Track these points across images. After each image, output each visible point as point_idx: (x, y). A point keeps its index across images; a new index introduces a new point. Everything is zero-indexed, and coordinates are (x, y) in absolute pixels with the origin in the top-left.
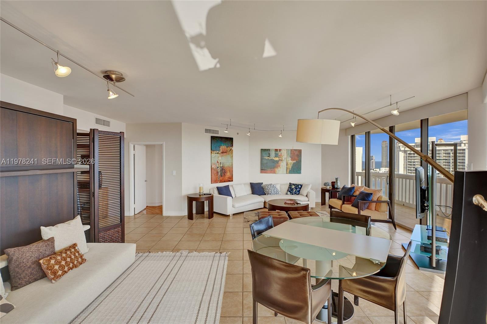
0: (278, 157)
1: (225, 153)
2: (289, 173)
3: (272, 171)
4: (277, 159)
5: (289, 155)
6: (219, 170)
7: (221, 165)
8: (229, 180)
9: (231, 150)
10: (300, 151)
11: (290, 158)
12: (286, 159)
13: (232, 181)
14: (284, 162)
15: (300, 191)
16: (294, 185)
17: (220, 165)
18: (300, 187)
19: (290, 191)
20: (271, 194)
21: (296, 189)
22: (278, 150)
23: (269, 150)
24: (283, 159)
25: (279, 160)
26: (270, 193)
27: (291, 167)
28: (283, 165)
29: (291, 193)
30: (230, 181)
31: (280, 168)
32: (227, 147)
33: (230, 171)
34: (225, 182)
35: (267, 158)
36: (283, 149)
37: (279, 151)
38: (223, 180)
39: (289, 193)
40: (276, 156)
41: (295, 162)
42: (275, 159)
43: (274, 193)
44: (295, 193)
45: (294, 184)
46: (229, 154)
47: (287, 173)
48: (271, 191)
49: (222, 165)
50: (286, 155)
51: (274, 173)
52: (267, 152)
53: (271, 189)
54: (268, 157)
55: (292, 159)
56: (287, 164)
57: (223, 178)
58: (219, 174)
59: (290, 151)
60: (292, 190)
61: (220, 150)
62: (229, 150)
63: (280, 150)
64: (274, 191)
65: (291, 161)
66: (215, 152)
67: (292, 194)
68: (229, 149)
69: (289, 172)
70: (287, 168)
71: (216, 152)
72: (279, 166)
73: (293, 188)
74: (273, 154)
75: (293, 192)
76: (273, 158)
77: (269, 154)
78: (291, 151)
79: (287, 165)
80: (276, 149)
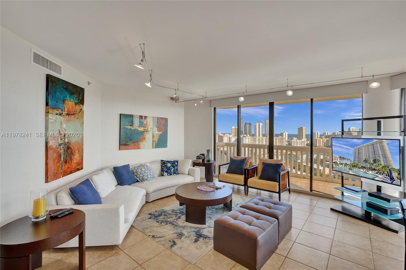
0: (144, 127)
1: (72, 116)
2: (155, 148)
3: (135, 145)
4: (141, 129)
5: (155, 124)
6: (62, 151)
7: (66, 141)
8: (78, 167)
9: (81, 110)
10: (166, 120)
11: (157, 128)
12: (152, 129)
13: (82, 168)
14: (149, 132)
15: (178, 170)
16: (170, 163)
17: (65, 139)
18: (176, 164)
19: (166, 172)
20: (147, 180)
21: (174, 167)
22: (144, 117)
23: (131, 116)
24: (149, 129)
25: (144, 131)
26: (146, 178)
27: (157, 140)
28: (149, 137)
29: (168, 173)
30: (78, 170)
31: (146, 141)
32: (76, 104)
33: (79, 151)
34: (71, 173)
35: (129, 127)
36: (149, 117)
37: (144, 119)
38: (69, 170)
39: (166, 173)
40: (141, 124)
41: (162, 133)
42: (139, 129)
43: (151, 177)
44: (175, 173)
45: (168, 161)
46: (78, 118)
47: (153, 148)
48: (147, 176)
49: (68, 139)
50: (152, 124)
51: (139, 148)
52: (128, 119)
53: (147, 173)
54: (131, 126)
55: (159, 130)
56: (153, 136)
57: (69, 166)
58: (62, 159)
59: (156, 119)
60: (169, 169)
61: (65, 109)
62: (78, 111)
63: (146, 117)
64: (150, 175)
65: (158, 133)
66: (56, 111)
67: (171, 175)
68: (78, 108)
69: (155, 146)
70: (153, 141)
71: (58, 112)
72: (144, 139)
73: (169, 167)
74: (136, 122)
75: (171, 172)
76: (137, 128)
77: (132, 122)
78: (158, 119)
79: (153, 138)
80: (141, 116)
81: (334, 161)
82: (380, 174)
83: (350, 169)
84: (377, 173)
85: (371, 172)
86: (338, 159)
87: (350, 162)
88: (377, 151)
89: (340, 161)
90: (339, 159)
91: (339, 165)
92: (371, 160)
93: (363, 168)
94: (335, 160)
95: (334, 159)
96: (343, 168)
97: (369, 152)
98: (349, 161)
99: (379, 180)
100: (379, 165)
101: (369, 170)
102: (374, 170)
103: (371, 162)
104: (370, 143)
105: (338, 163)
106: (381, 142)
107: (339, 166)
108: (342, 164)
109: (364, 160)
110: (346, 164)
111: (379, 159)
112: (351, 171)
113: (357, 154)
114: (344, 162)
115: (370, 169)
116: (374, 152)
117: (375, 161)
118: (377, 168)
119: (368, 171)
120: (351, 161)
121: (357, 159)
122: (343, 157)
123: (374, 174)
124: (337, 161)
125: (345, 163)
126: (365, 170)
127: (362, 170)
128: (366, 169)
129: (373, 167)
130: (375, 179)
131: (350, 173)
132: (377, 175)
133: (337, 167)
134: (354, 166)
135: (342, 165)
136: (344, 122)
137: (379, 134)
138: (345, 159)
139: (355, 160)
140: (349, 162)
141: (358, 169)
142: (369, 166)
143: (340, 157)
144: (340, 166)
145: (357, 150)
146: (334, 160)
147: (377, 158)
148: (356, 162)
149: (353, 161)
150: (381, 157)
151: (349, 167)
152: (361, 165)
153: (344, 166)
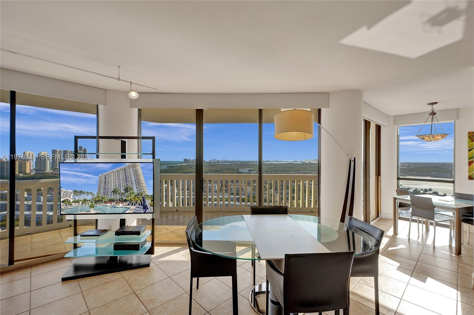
81: (62, 200)
82: (132, 204)
83: (92, 207)
84: (128, 204)
85: (121, 205)
86: (70, 195)
87: (92, 197)
88: (129, 177)
89: (74, 197)
90: (72, 194)
91: (72, 203)
92: (122, 189)
93: (111, 201)
94: (65, 197)
95: (63, 195)
96: (80, 208)
97: (119, 179)
98: (90, 195)
99: (131, 212)
100: (131, 194)
101: (119, 203)
102: (126, 201)
103: (122, 192)
104: (121, 168)
105: (71, 202)
106: (135, 166)
107: (72, 205)
108: (78, 202)
109: (112, 190)
110: (86, 200)
111: (131, 187)
112: (93, 209)
113: (103, 184)
114: (82, 197)
115: (120, 201)
116: (126, 178)
117: (126, 190)
118: (130, 198)
119: (117, 205)
120: (92, 194)
121: (102, 191)
122: (80, 190)
123: (125, 206)
124: (68, 198)
125: (83, 200)
126: (113, 204)
127: (109, 204)
128: (114, 202)
129: (124, 198)
130: (126, 212)
131: (92, 212)
132: (128, 207)
133: (69, 208)
134: (97, 202)
135: (77, 204)
136: (79, 139)
137: (123, 157)
138: (84, 193)
139: (99, 193)
140: (89, 197)
141: (104, 204)
142: (118, 197)
143: (75, 192)
144: (75, 206)
145: (103, 178)
146: (63, 198)
147: (130, 186)
148: (101, 195)
149: (96, 194)
150: (134, 184)
151: (90, 204)
152: (107, 198)
153: (82, 204)
